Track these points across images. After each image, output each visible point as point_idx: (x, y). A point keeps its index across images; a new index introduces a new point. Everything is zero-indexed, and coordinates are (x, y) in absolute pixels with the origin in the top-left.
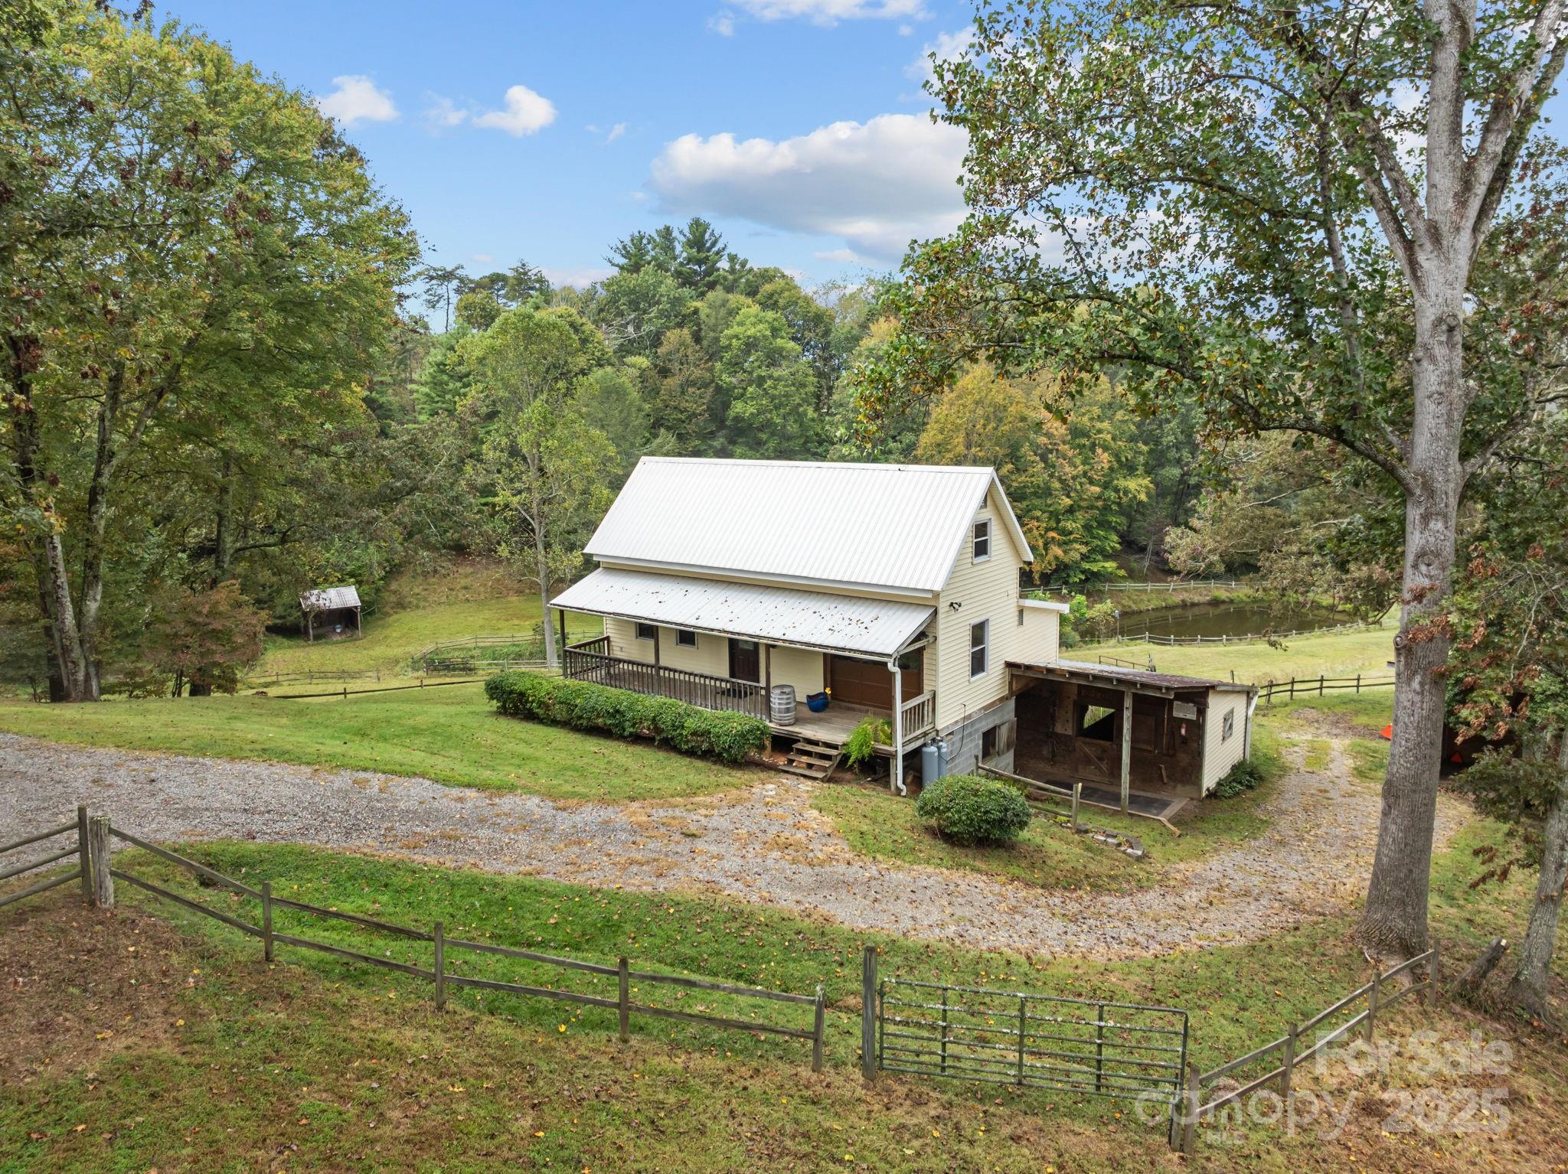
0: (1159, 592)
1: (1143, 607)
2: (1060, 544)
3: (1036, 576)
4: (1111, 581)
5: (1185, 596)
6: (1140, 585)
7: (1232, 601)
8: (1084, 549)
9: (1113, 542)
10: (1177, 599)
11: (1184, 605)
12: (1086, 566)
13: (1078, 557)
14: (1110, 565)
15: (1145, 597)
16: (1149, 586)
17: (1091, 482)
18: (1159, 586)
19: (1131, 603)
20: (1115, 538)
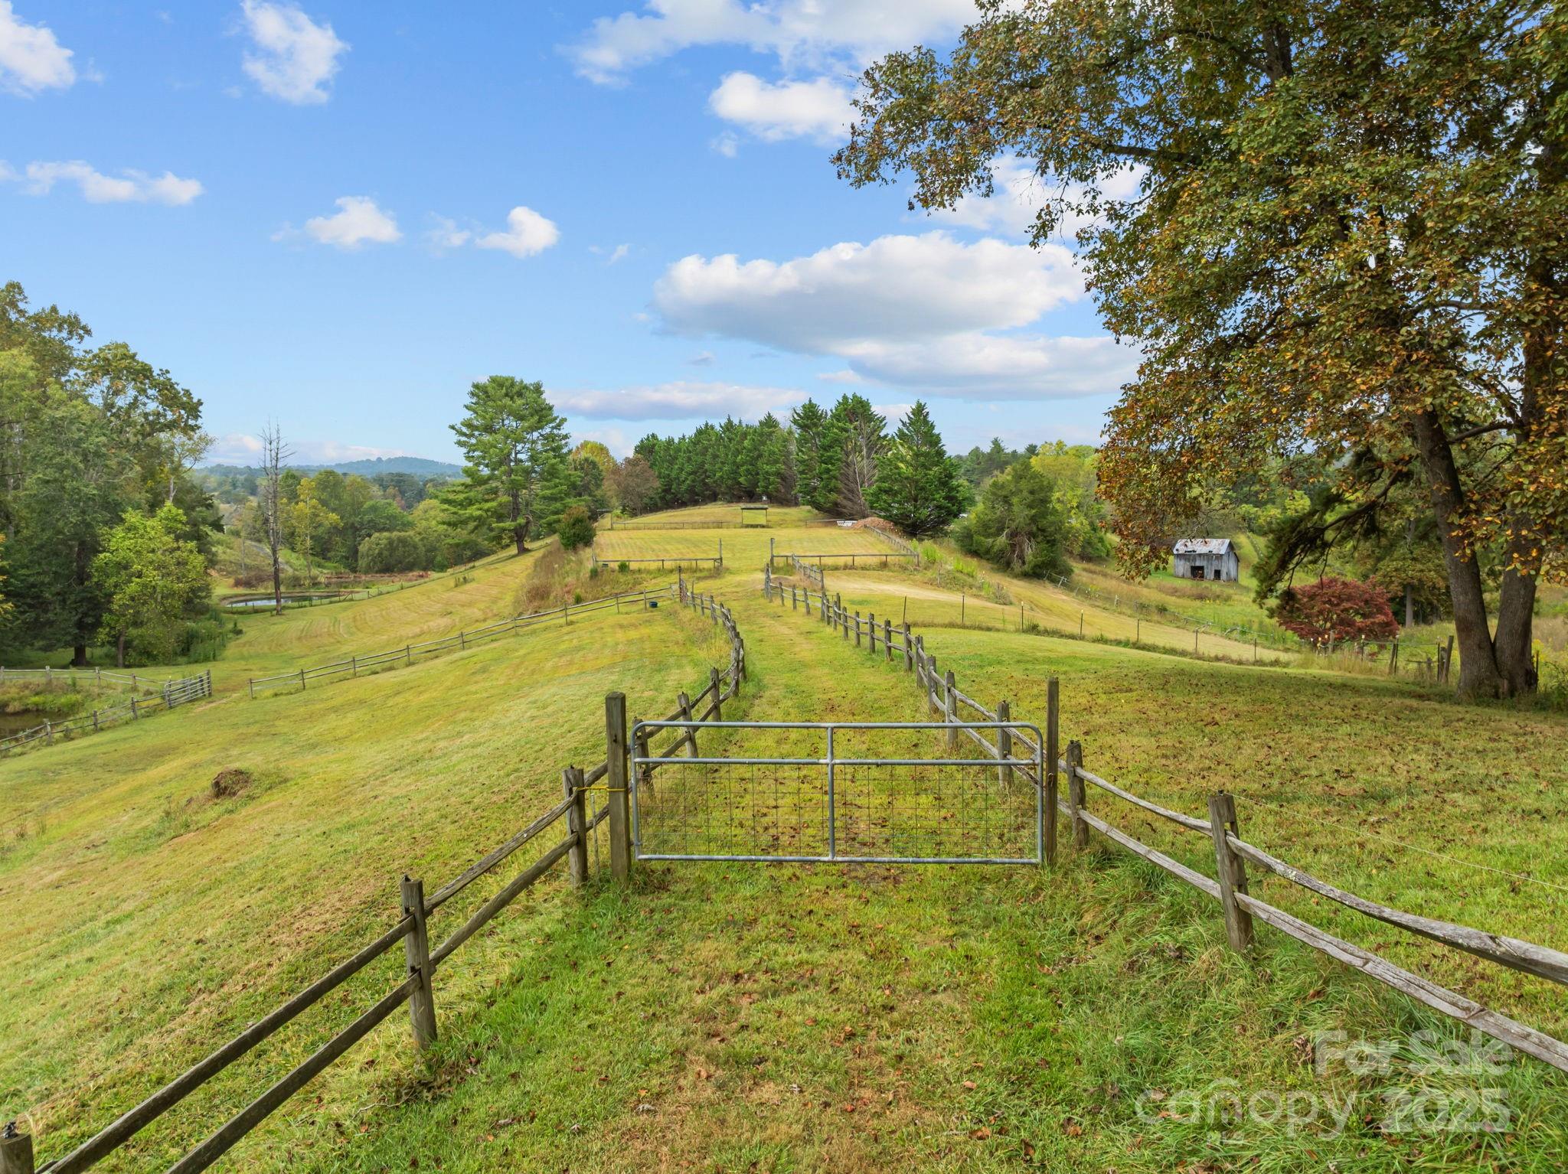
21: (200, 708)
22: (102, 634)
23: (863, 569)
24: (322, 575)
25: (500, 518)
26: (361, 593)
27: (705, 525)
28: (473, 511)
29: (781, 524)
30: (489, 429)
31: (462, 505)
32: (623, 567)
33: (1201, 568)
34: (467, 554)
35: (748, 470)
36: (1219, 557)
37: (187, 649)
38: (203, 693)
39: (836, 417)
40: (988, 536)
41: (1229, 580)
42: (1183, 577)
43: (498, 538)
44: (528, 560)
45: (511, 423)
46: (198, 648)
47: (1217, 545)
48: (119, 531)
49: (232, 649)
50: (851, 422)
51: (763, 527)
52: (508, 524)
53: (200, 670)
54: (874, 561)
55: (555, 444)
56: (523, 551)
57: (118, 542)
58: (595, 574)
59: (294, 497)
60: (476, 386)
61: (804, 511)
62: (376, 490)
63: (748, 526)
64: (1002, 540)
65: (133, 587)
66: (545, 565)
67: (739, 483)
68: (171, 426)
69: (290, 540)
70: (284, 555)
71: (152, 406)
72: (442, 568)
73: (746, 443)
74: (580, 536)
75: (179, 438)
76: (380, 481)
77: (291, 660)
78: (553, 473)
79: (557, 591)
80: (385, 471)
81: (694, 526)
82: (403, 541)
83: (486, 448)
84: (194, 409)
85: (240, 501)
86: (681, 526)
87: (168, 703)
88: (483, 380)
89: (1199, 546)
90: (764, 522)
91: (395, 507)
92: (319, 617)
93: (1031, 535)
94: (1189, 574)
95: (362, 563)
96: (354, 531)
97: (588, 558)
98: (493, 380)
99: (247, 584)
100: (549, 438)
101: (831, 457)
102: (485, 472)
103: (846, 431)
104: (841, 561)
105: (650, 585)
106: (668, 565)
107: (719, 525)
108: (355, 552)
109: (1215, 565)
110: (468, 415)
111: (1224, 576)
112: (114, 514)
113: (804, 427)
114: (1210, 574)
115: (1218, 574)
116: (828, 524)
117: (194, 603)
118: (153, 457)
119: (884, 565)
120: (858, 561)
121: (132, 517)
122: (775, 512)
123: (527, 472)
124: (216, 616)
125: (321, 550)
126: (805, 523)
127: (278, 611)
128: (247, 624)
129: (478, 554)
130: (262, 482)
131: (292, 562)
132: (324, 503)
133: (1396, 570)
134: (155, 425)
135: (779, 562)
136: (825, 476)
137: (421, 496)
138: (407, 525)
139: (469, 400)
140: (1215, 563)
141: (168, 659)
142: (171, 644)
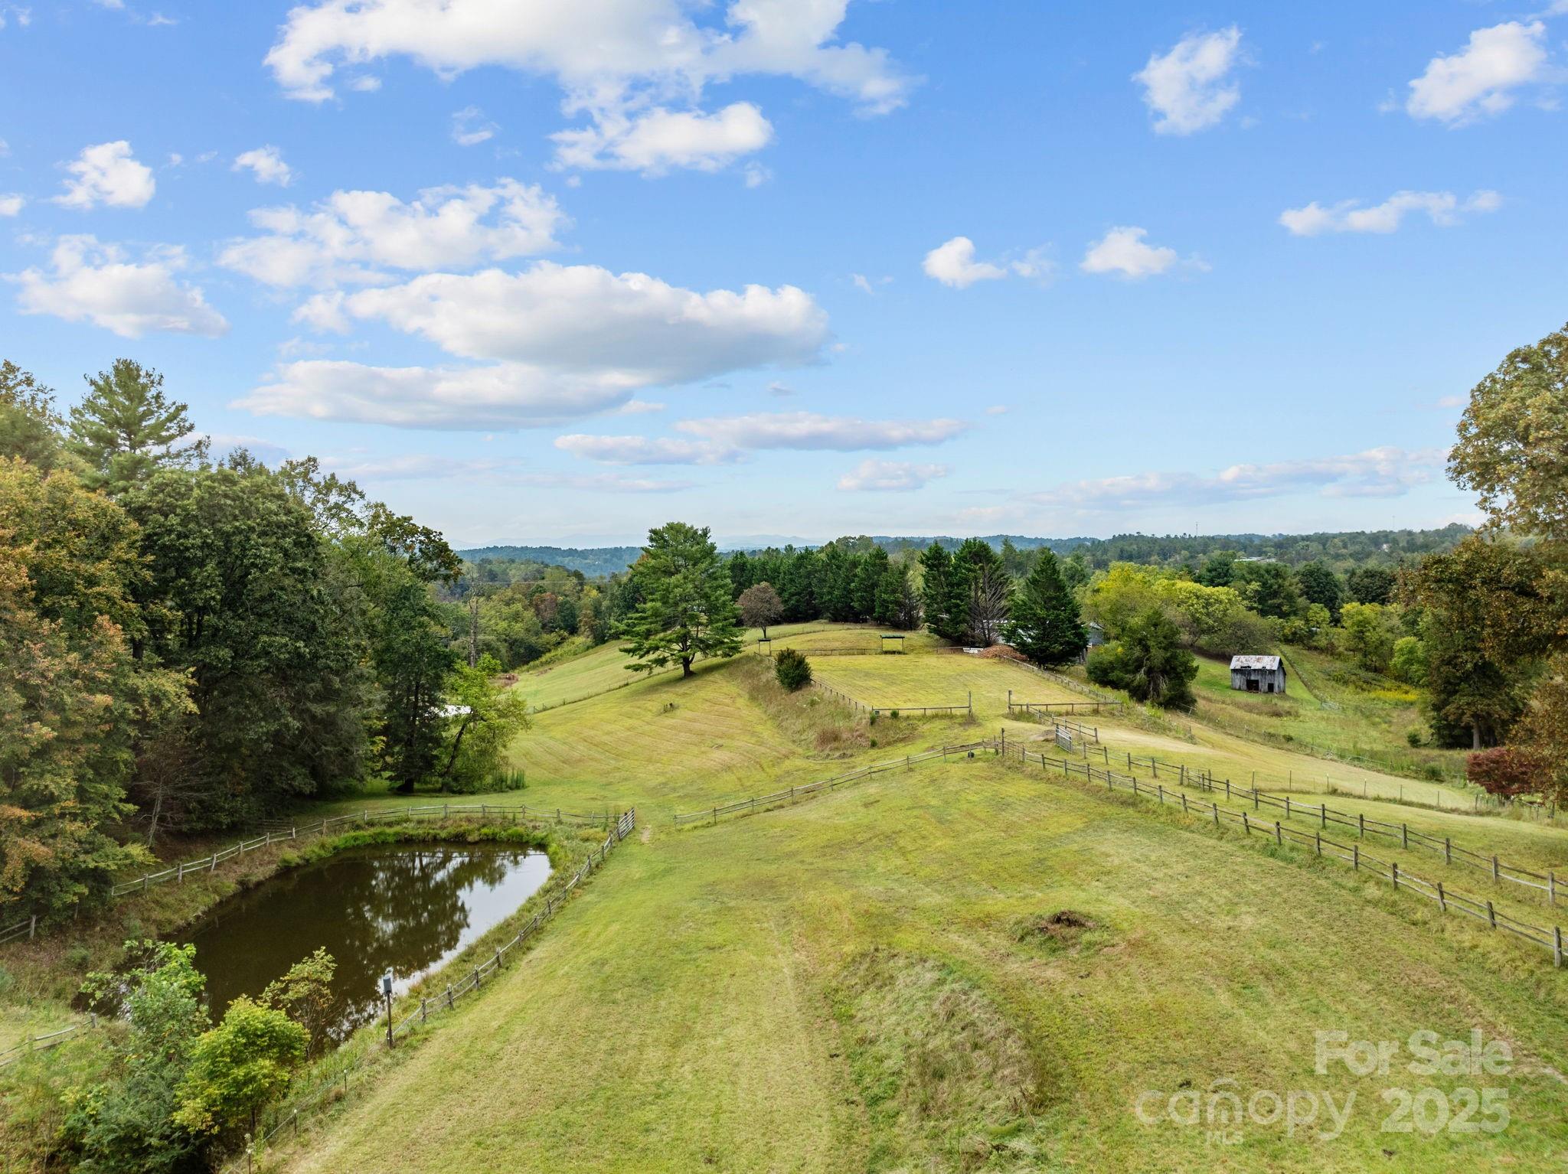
0: (198, 878)
1: (189, 915)
6: (165, 875)
7: (307, 863)
10: (229, 881)
11: (244, 889)
16: (180, 871)
18: (195, 865)
21: (644, 839)
23: (1081, 715)
27: (849, 651)
29: (913, 650)
32: (895, 715)
33: (1257, 682)
35: (862, 596)
36: (1272, 672)
38: (631, 825)
39: (962, 558)
40: (1128, 672)
41: (1280, 692)
42: (1240, 689)
47: (1269, 662)
50: (976, 563)
51: (899, 653)
54: (1089, 709)
56: (689, 673)
58: (873, 720)
60: (653, 532)
63: (886, 653)
64: (1141, 676)
67: (852, 608)
73: (858, 570)
79: (845, 734)
81: (840, 652)
86: (830, 653)
88: (659, 527)
89: (1254, 662)
90: (900, 648)
93: (1164, 672)
94: (1244, 687)
98: (671, 527)
101: (961, 594)
103: (974, 571)
106: (929, 712)
107: (863, 652)
109: (1269, 679)
111: (1276, 689)
113: (932, 566)
114: (1263, 686)
115: (1271, 688)
116: (954, 652)
119: (1096, 712)
120: (1077, 709)
126: (934, 649)
133: (1468, 704)
135: (1018, 709)
136: (954, 610)
140: (1268, 677)
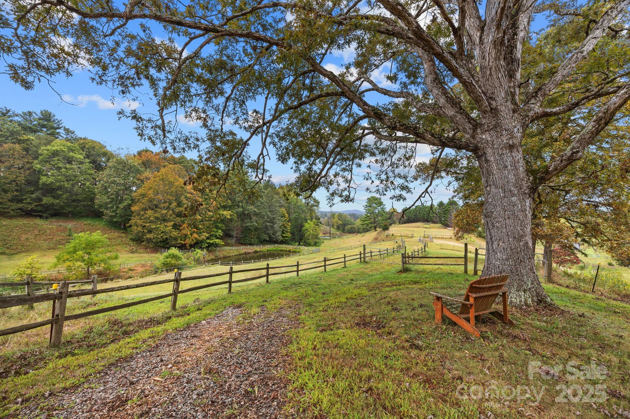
0: (237, 250)
1: (231, 255)
2: (197, 233)
3: (188, 245)
4: (219, 247)
5: (246, 251)
6: (231, 248)
7: (261, 251)
8: (207, 235)
9: (220, 233)
10: (243, 251)
11: (246, 253)
12: (208, 241)
13: (205, 238)
14: (218, 241)
15: (232, 252)
16: (234, 248)
17: (209, 211)
18: (238, 248)
19: (226, 254)
20: (220, 231)
21: (318, 253)
22: (303, 241)
24: (338, 233)
25: (371, 224)
26: (345, 237)
27: (415, 227)
28: (366, 222)
29: (433, 228)
30: (370, 206)
31: (364, 221)
32: (393, 235)
34: (366, 230)
35: (427, 215)
37: (316, 244)
38: (319, 251)
39: (448, 204)
43: (371, 228)
44: (376, 232)
45: (374, 205)
46: (317, 244)
48: (307, 224)
49: (322, 245)
52: (373, 225)
53: (318, 248)
54: (449, 237)
55: (383, 209)
56: (376, 231)
57: (307, 226)
58: (387, 236)
59: (334, 218)
60: (368, 198)
61: (440, 225)
62: (349, 217)
63: (425, 228)
65: (308, 233)
66: (378, 234)
67: (425, 218)
68: (315, 206)
69: (333, 226)
70: (332, 229)
71: (312, 202)
72: (361, 233)
73: (426, 209)
74: (386, 228)
75: (315, 207)
76: (350, 215)
77: (332, 248)
78: (382, 215)
79: (379, 238)
80: (351, 213)
81: (412, 227)
82: (353, 227)
83: (369, 210)
84: (318, 203)
85: (324, 218)
86: (410, 227)
87: (314, 252)
90: (429, 227)
91: (352, 220)
92: (337, 241)
95: (345, 231)
96: (344, 225)
97: (386, 232)
98: (372, 197)
99: (325, 234)
100: (382, 208)
101: (446, 213)
102: (369, 215)
104: (440, 237)
105: (397, 238)
106: (402, 235)
107: (418, 227)
108: (344, 229)
110: (366, 204)
112: (306, 221)
113: (440, 207)
117: (317, 237)
118: (311, 211)
119: (451, 238)
120: (445, 237)
121: (309, 221)
122: (432, 225)
123: (377, 215)
124: (320, 239)
125: (338, 228)
126: (439, 228)
127: (330, 239)
128: (324, 241)
129: (368, 231)
130: (328, 214)
131: (333, 230)
132: (339, 219)
134: (313, 206)
135: (426, 236)
137: (357, 218)
138: (354, 224)
139: (367, 201)
141: (313, 246)
142: (313, 243)
